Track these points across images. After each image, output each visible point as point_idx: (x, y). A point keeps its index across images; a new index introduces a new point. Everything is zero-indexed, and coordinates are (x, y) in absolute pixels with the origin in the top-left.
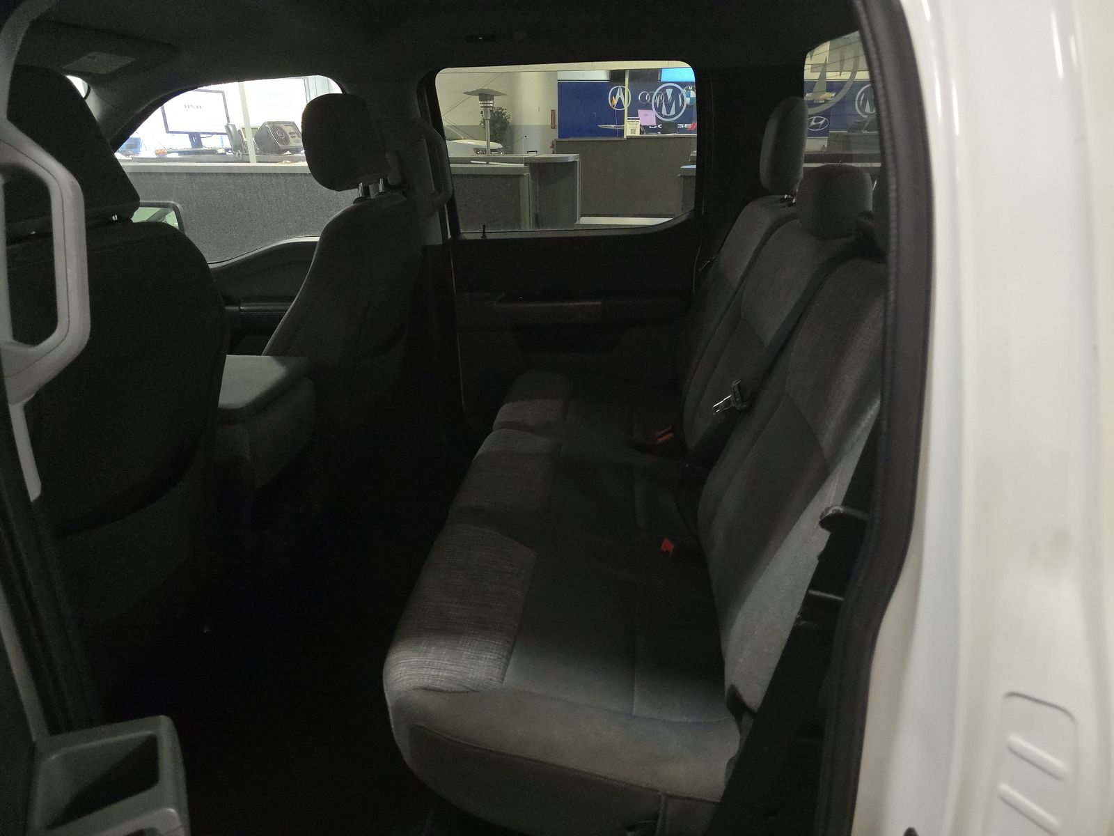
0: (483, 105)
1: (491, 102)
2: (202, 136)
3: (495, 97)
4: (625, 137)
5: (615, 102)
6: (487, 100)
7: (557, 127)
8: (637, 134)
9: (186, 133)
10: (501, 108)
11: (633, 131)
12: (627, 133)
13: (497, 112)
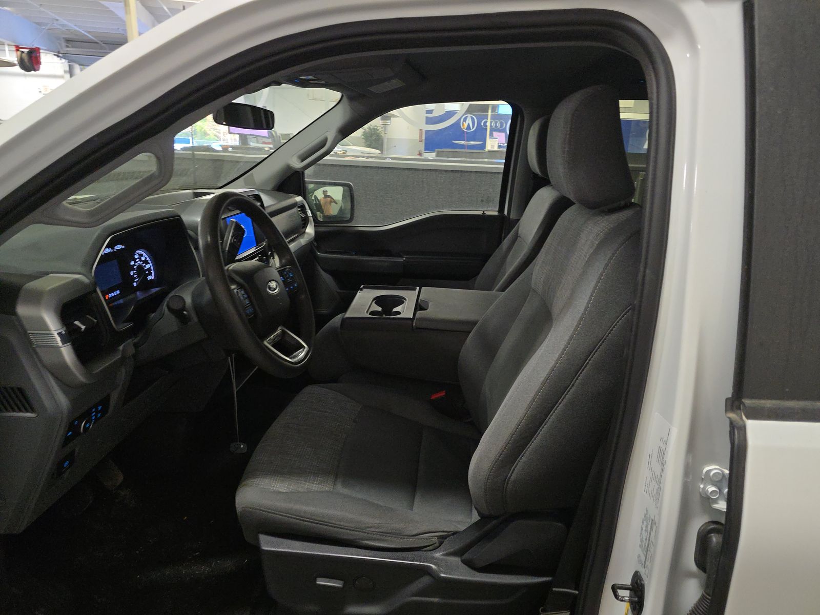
0: (383, 123)
1: (389, 121)
2: (248, 137)
3: (392, 118)
4: (486, 150)
5: (466, 125)
6: (386, 120)
7: (424, 141)
8: (496, 148)
9: (237, 134)
10: (376, 126)
11: (493, 146)
12: (489, 147)
13: (374, 128)
